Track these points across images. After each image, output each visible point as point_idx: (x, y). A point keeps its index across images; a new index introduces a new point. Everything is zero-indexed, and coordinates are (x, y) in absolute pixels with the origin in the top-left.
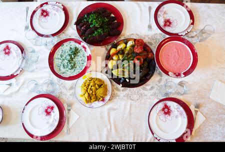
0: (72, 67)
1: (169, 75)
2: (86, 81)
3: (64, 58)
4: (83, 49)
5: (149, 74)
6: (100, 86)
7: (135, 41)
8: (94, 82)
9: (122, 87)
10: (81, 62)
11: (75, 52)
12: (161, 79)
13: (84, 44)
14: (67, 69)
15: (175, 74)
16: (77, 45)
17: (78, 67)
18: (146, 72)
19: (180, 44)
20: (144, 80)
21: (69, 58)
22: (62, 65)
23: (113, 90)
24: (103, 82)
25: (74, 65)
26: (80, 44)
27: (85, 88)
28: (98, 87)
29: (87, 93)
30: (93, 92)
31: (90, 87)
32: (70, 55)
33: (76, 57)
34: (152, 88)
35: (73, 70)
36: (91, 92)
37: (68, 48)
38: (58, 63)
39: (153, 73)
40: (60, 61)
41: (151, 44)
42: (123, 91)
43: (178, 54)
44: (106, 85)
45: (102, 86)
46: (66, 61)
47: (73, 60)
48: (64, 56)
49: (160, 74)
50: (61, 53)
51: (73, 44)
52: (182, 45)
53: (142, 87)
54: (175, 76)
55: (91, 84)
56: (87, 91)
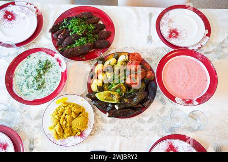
0: (39, 87)
1: (175, 101)
2: (60, 107)
3: (29, 74)
4: (57, 63)
5: (148, 100)
6: (78, 115)
7: (128, 56)
8: (70, 108)
9: (109, 116)
10: (53, 80)
11: (46, 67)
12: (164, 108)
13: (58, 55)
14: (33, 89)
15: (184, 100)
16: (49, 58)
17: (47, 87)
18: (143, 97)
19: (191, 60)
20: (140, 107)
21: (36, 74)
22: (25, 83)
23: (96, 122)
24: (83, 109)
25: (42, 84)
26: (53, 56)
27: (56, 117)
28: (74, 117)
29: (58, 124)
30: (67, 122)
31: (64, 115)
32: (37, 70)
33: (46, 74)
34: (151, 120)
35: (40, 91)
36: (64, 122)
37: (37, 61)
38: (19, 81)
39: (153, 98)
40: (23, 78)
41: (151, 60)
42: (110, 122)
43: (188, 73)
44: (87, 114)
45: (81, 115)
46: (32, 78)
47: (41, 78)
48: (30, 72)
49: (162, 100)
50: (25, 67)
51: (44, 56)
52: (193, 60)
53: (136, 117)
54: (184, 103)
55: (66, 112)
56: (59, 121)
